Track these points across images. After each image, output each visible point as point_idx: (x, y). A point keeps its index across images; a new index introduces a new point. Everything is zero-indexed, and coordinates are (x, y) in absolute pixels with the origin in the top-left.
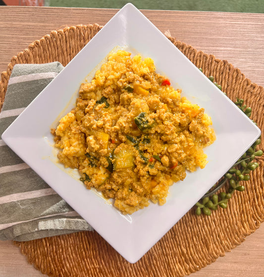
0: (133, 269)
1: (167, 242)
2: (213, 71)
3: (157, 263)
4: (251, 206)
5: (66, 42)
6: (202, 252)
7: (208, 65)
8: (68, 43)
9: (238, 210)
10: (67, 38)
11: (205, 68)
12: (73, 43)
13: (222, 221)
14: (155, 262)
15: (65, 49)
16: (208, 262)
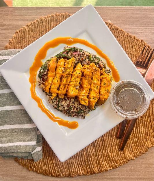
0: (77, 163)
1: (99, 147)
2: (135, 45)
3: (92, 160)
4: (152, 130)
5: (49, 24)
6: (120, 156)
7: (132, 41)
8: (50, 24)
9: (144, 131)
10: (49, 21)
11: (130, 43)
12: (53, 24)
13: (134, 138)
14: (91, 159)
15: (47, 28)
16: (124, 162)
